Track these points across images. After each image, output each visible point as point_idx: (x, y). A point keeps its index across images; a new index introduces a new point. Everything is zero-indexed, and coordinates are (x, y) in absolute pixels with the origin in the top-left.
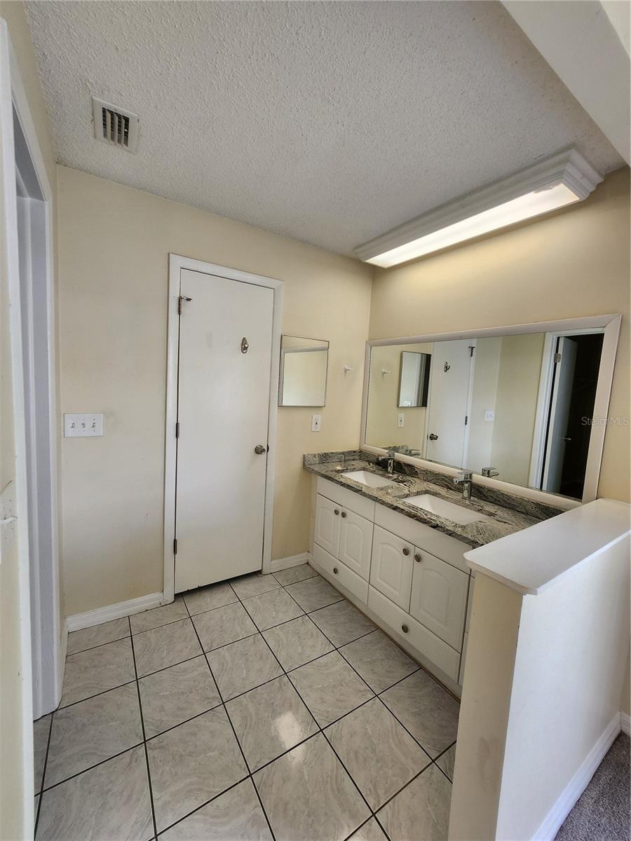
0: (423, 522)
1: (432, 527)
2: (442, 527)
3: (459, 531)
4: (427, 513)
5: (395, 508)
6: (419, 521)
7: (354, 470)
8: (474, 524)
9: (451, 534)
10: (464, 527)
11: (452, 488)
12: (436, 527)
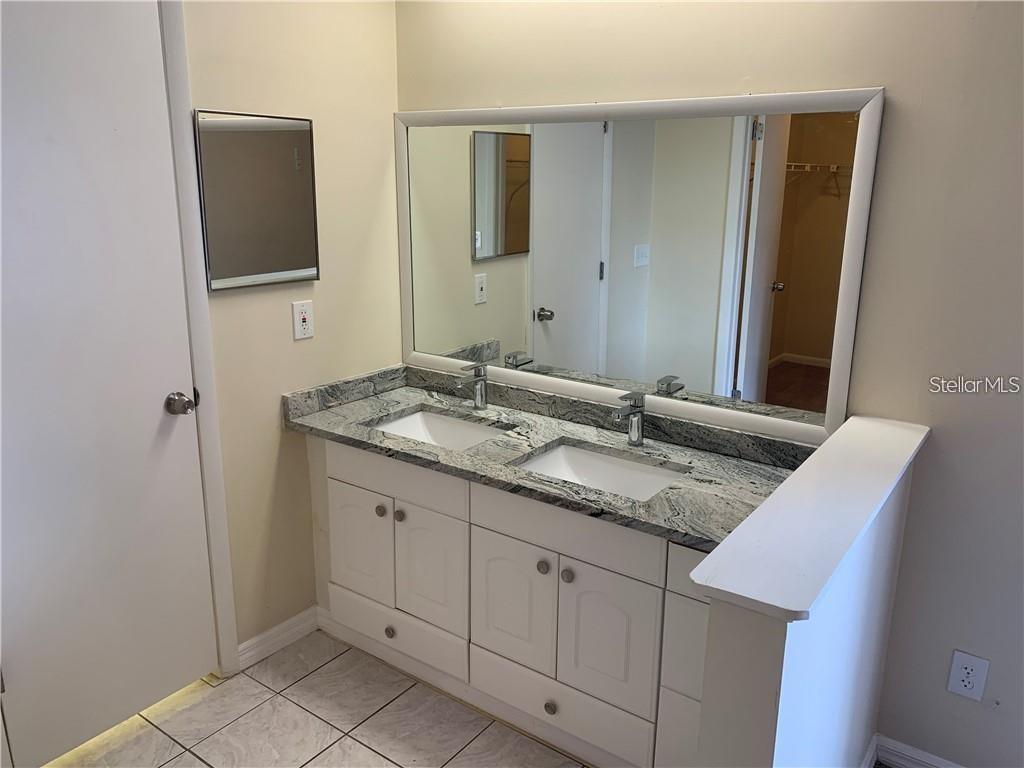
0: (573, 509)
1: (592, 515)
2: (610, 513)
3: (642, 514)
4: (577, 489)
5: (516, 489)
6: (567, 507)
7: (402, 414)
8: (662, 495)
9: (629, 523)
10: (648, 506)
11: (606, 425)
12: (599, 514)
